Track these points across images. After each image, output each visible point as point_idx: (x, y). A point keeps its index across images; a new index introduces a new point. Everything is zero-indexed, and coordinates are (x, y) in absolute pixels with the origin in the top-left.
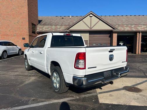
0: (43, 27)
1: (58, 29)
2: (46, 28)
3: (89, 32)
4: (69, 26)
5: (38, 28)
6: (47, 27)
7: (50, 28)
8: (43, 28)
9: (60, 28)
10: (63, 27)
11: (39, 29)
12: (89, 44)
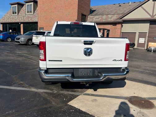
0: (94, 17)
1: (109, 19)
2: (96, 19)
3: (150, 21)
4: (122, 15)
5: (88, 19)
6: (98, 17)
7: (101, 18)
8: (94, 19)
9: (111, 18)
10: (115, 17)
11: (90, 19)
12: (148, 37)
